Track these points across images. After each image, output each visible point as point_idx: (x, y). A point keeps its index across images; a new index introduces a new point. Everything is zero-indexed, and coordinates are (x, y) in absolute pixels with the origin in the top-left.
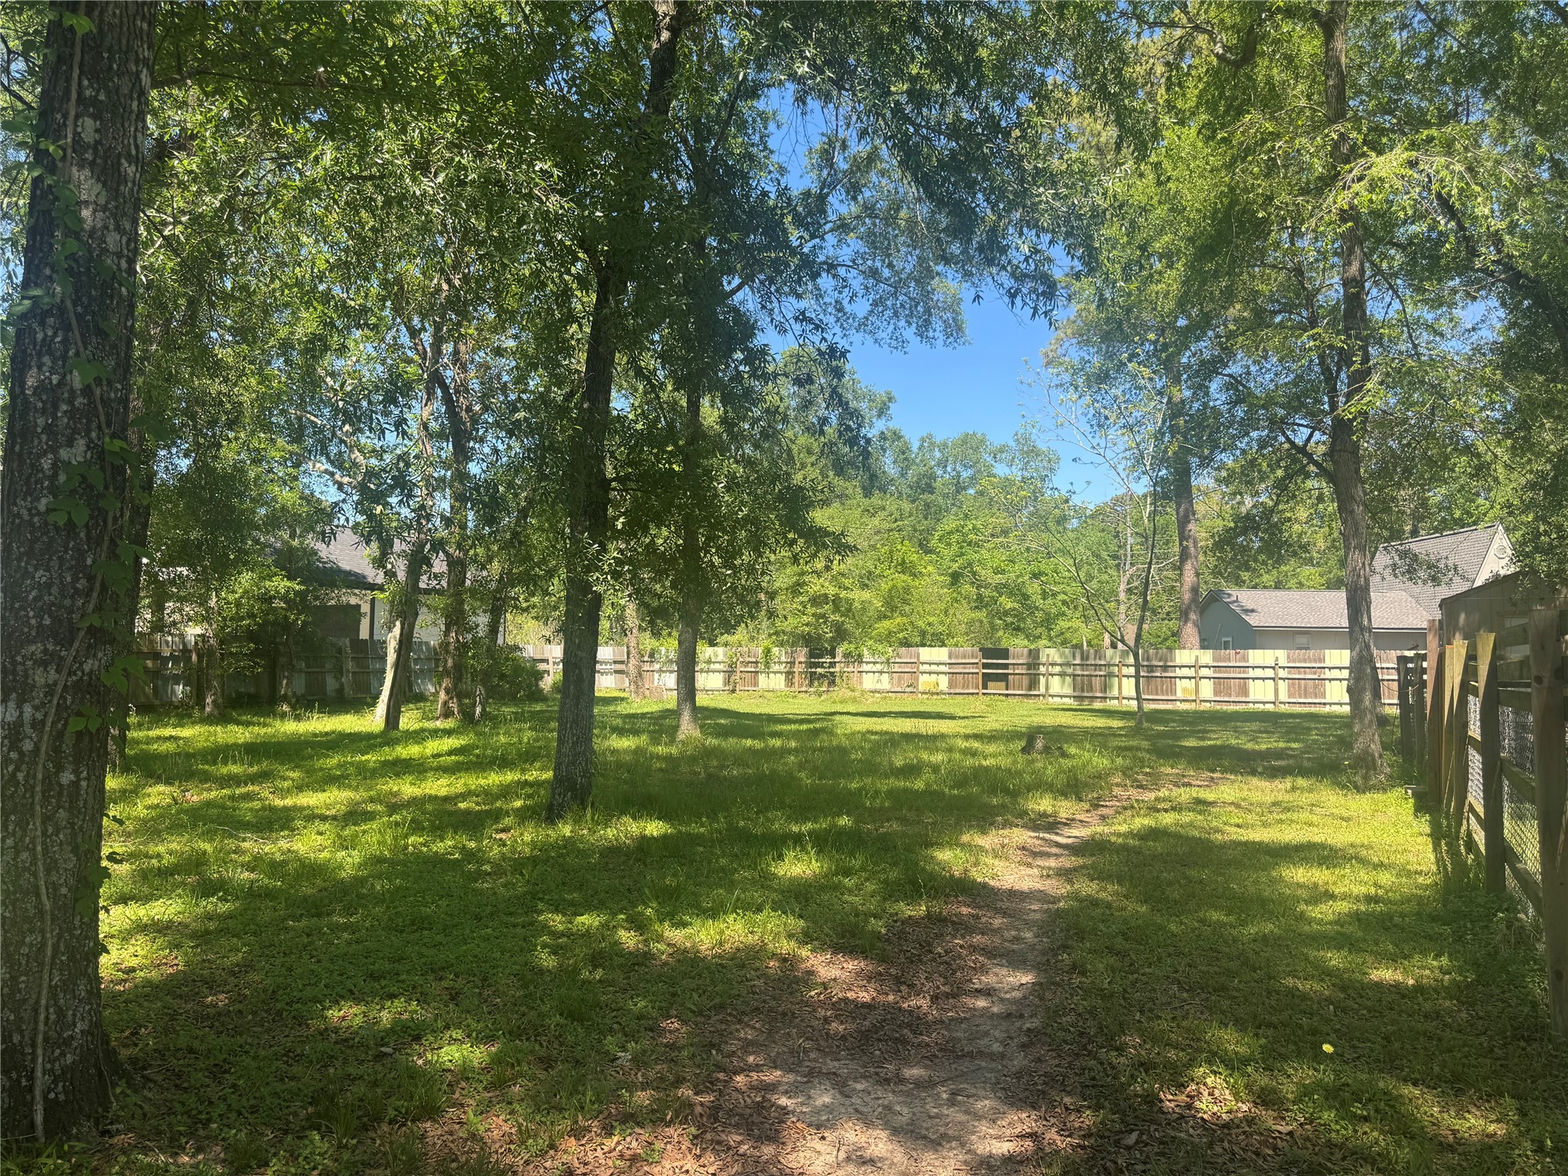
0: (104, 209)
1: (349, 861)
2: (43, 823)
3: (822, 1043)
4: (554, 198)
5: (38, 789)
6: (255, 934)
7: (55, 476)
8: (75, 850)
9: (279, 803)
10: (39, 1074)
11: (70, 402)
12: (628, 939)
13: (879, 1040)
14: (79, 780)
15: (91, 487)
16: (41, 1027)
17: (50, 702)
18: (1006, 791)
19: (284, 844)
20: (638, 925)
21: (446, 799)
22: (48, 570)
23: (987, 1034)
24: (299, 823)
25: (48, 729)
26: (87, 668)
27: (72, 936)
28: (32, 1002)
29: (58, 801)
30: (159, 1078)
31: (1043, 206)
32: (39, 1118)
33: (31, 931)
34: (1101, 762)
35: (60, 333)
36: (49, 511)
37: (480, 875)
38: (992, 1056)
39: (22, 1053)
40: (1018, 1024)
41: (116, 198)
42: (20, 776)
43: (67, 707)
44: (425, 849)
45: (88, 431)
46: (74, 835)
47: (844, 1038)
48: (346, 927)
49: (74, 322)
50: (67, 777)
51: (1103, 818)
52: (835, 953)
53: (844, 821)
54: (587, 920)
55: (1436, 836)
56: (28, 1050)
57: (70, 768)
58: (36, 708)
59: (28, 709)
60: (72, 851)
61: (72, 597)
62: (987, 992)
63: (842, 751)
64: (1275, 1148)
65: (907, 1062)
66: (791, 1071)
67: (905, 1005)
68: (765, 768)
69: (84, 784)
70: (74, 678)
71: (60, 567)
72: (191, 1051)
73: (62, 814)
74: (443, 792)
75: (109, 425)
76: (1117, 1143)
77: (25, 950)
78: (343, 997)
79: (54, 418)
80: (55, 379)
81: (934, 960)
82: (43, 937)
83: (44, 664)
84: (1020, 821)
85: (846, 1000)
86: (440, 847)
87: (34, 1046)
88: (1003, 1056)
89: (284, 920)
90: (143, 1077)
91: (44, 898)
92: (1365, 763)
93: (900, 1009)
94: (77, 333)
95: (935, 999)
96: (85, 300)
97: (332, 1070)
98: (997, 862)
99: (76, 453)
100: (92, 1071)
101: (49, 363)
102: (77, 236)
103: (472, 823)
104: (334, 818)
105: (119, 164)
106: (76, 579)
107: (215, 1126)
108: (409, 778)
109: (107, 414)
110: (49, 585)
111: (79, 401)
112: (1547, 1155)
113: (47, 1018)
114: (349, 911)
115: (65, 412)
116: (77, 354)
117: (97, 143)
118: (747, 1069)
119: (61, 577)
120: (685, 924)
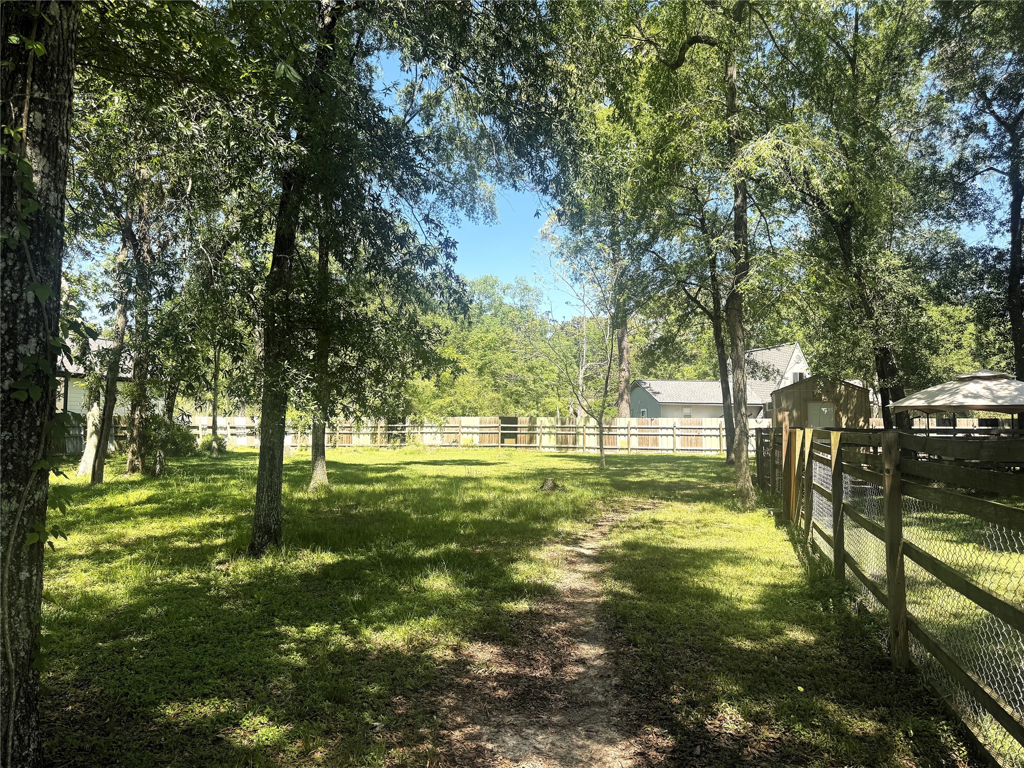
0: (48, 176)
1: (119, 593)
2: (9, 608)
3: (498, 704)
5: (4, 585)
7: (15, 365)
8: (29, 625)
11: (26, 312)
12: (345, 641)
13: (532, 700)
14: (32, 576)
15: (40, 371)
16: (10, 751)
17: (13, 523)
18: (545, 519)
20: (354, 632)
21: (164, 539)
22: (10, 431)
23: (592, 690)
25: (12, 543)
26: (36, 498)
29: (19, 592)
31: (586, 165)
34: (588, 494)
35: (18, 264)
36: (12, 390)
37: (221, 600)
38: (600, 704)
40: (608, 682)
41: (55, 168)
43: (24, 527)
44: (170, 580)
45: (38, 332)
46: (29, 614)
47: (510, 700)
48: (145, 645)
49: (29, 256)
50: (24, 575)
51: (604, 534)
52: (484, 642)
53: (453, 546)
54: (314, 630)
55: (794, 541)
57: (26, 568)
58: (3, 528)
60: (27, 626)
61: (27, 449)
62: (582, 662)
64: (775, 748)
65: (551, 712)
66: (485, 725)
67: (538, 674)
69: (34, 578)
70: (29, 505)
71: (20, 427)
73: (21, 601)
74: (158, 533)
75: (50, 327)
76: (691, 754)
78: (170, 700)
79: (15, 324)
80: (15, 296)
81: (543, 641)
82: (10, 688)
83: (7, 497)
84: (557, 540)
85: (500, 674)
86: (178, 578)
88: (606, 704)
91: (11, 661)
92: (742, 495)
93: (536, 678)
94: (31, 264)
95: (554, 669)
96: (36, 240)
97: (186, 754)
98: (556, 571)
99: (30, 348)
101: (10, 285)
102: (31, 195)
104: (88, 557)
105: (57, 144)
106: (29, 436)
108: (130, 524)
109: (49, 319)
110: (11, 442)
112: (911, 739)
113: (13, 744)
114: (139, 632)
115: (22, 320)
116: (31, 279)
117: (44, 129)
118: (459, 727)
119: (20, 436)
120: (382, 629)
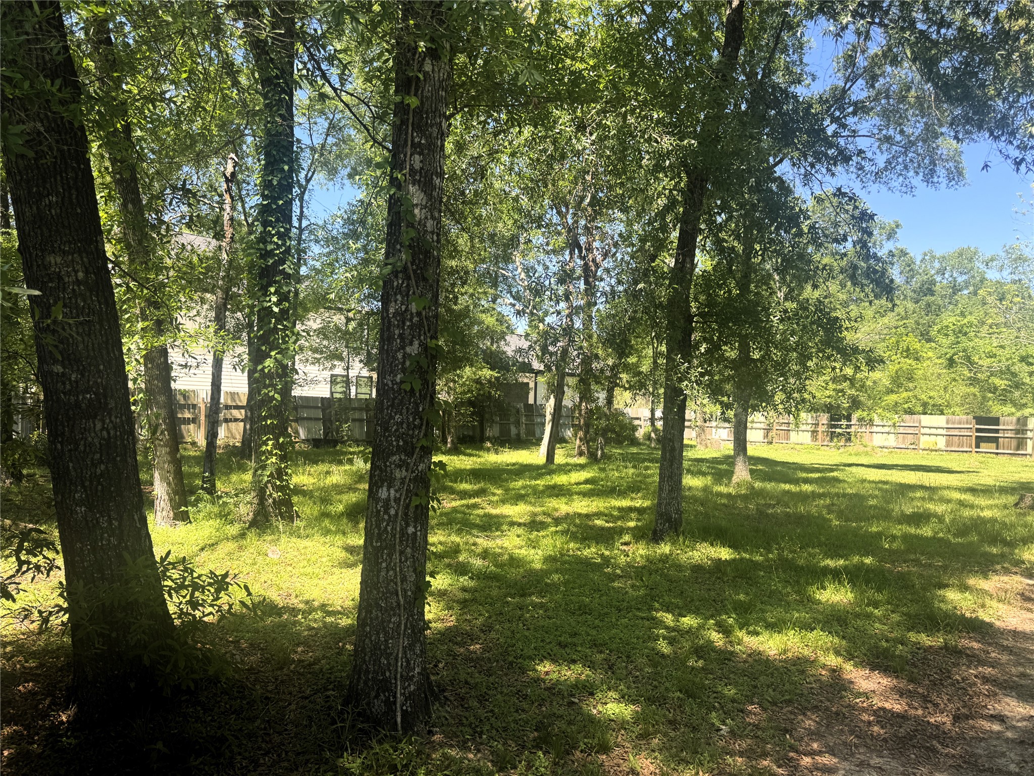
0: (425, 207)
1: (535, 557)
2: (400, 555)
3: (868, 741)
5: (397, 536)
6: (491, 605)
7: (404, 362)
8: (415, 571)
9: (494, 512)
10: (399, 695)
11: (411, 320)
12: (716, 637)
13: (914, 747)
14: (416, 531)
15: (421, 367)
16: (399, 669)
17: (403, 488)
18: (1005, 543)
19: (499, 542)
20: (726, 631)
21: (588, 516)
22: (401, 415)
23: (1003, 755)
24: (505, 527)
25: (402, 503)
26: (420, 468)
27: (413, 619)
28: (395, 655)
29: (407, 543)
30: (452, 698)
32: (399, 720)
33: (394, 615)
35: (405, 282)
36: (402, 382)
37: (615, 577)
38: (1009, 775)
39: (391, 683)
41: (431, 200)
42: (389, 528)
43: (411, 491)
44: (579, 553)
45: (420, 336)
46: (414, 562)
47: (885, 740)
48: (542, 606)
49: (412, 275)
50: (411, 530)
52: (872, 669)
53: (868, 561)
54: (688, 621)
56: (393, 681)
57: (412, 524)
58: (396, 491)
59: (392, 491)
60: (413, 571)
61: (413, 429)
62: (1000, 718)
63: (858, 498)
65: (938, 768)
66: (846, 759)
67: (932, 720)
68: (801, 509)
69: (419, 533)
70: (414, 474)
71: (407, 412)
72: (467, 683)
73: (409, 550)
74: (584, 511)
75: (429, 331)
77: (391, 626)
78: (545, 658)
79: (404, 330)
80: (403, 308)
81: (953, 685)
82: (400, 618)
83: (400, 467)
84: (1017, 570)
85: (883, 709)
86: (588, 552)
87: (396, 679)
89: (506, 597)
90: (444, 697)
91: (400, 597)
93: (928, 722)
94: (413, 281)
95: (957, 718)
96: (417, 261)
97: (544, 709)
98: (1001, 605)
99: (414, 349)
100: (423, 695)
101: (400, 299)
102: (413, 226)
103: (606, 537)
104: (525, 525)
105: (432, 179)
106: (414, 420)
107: (484, 737)
109: (428, 325)
110: (402, 423)
111: (415, 319)
113: (402, 665)
114: (541, 594)
115: (408, 326)
116: (414, 293)
117: (422, 169)
118: (812, 754)
119: (408, 418)
120: (757, 634)
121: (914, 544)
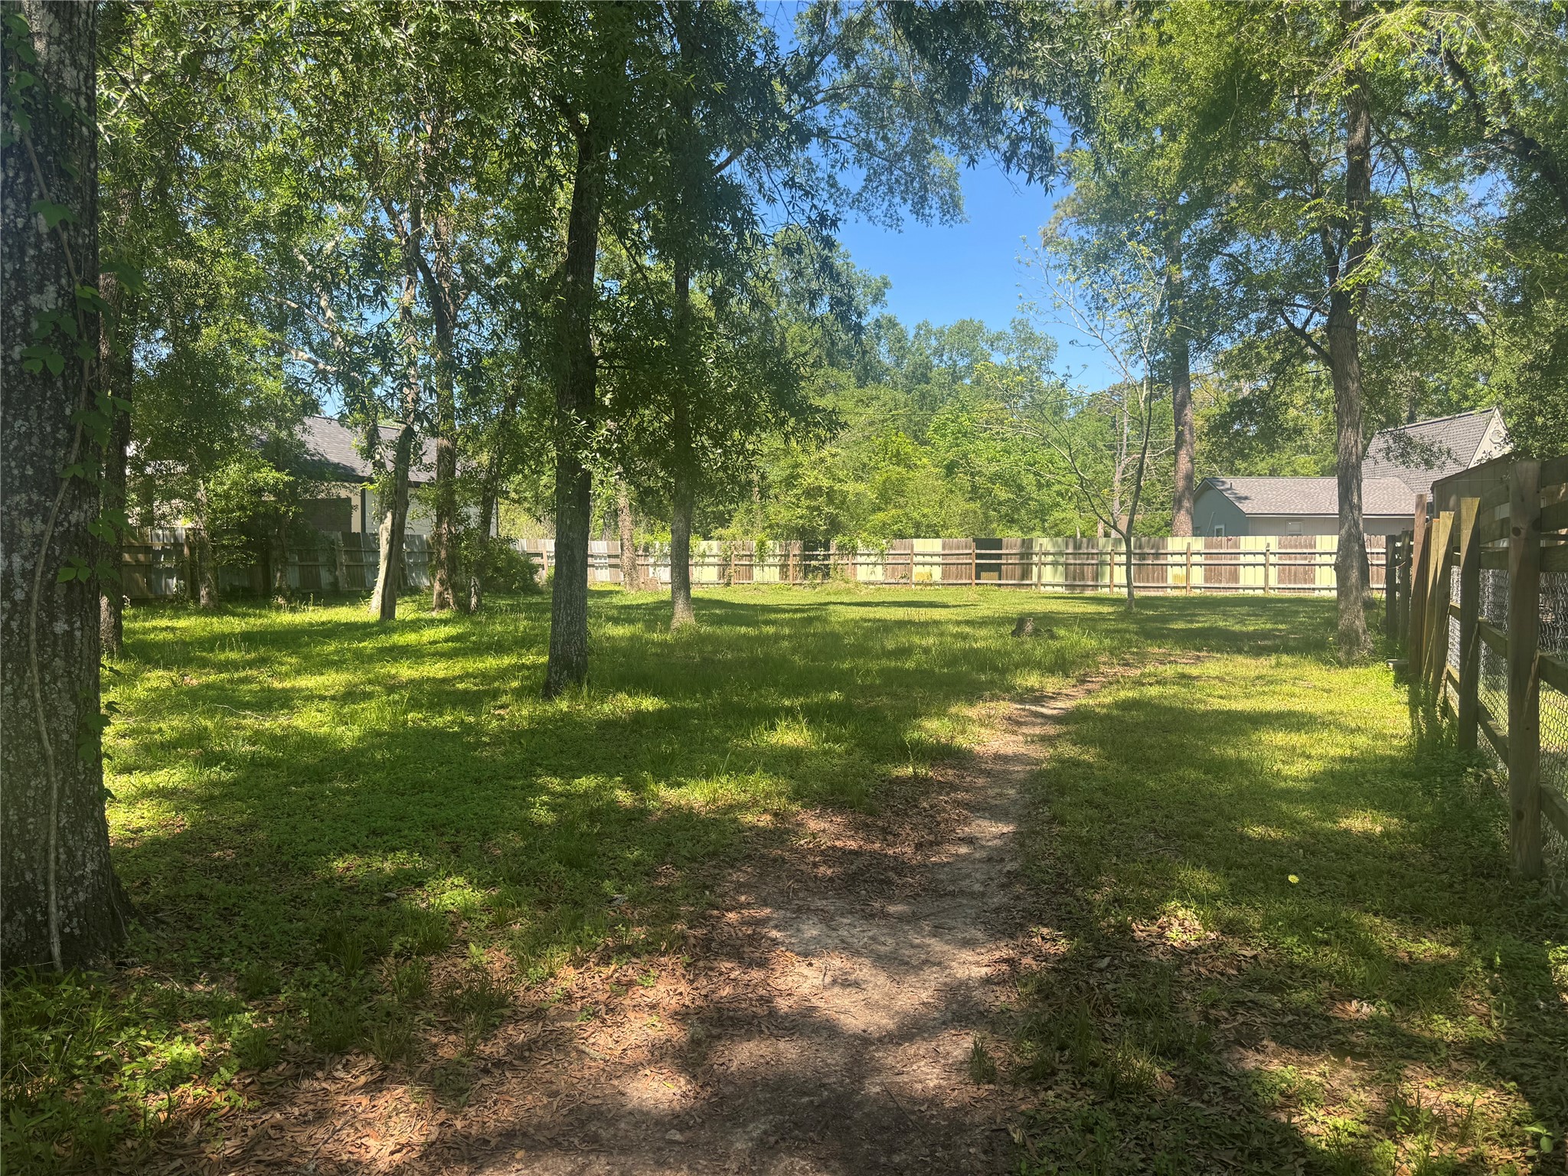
0: (59, 42)
1: (349, 735)
2: (40, 671)
3: (811, 884)
4: (531, 51)
5: (33, 637)
6: (259, 798)
7: (27, 323)
8: (74, 698)
9: (277, 685)
10: (53, 909)
11: (37, 247)
12: (624, 797)
13: (865, 881)
14: (73, 630)
15: (65, 336)
16: (52, 865)
17: (39, 552)
18: (995, 669)
19: (283, 720)
20: (636, 786)
21: (444, 681)
22: (27, 419)
23: (968, 876)
24: (298, 703)
25: (38, 579)
26: (73, 519)
27: (77, 780)
28: (41, 842)
29: (54, 650)
30: (171, 920)
31: (1040, 62)
32: (56, 950)
33: (36, 775)
34: (1089, 643)
35: (21, 174)
36: (22, 359)
37: (479, 744)
38: (972, 895)
39: (36, 891)
40: (998, 867)
41: (70, 30)
42: (14, 625)
43: (55, 559)
44: (424, 724)
45: (58, 278)
46: (71, 683)
47: (831, 880)
48: (347, 792)
49: (35, 163)
50: (60, 627)
51: (1089, 692)
52: (824, 809)
53: (835, 696)
54: (585, 783)
55: (1414, 704)
56: (41, 887)
57: (64, 617)
58: (25, 558)
59: (17, 560)
60: (71, 699)
61: (53, 447)
62: (970, 841)
63: (835, 637)
64: (1239, 969)
65: (891, 899)
66: (781, 908)
67: (891, 852)
68: (759, 651)
69: (78, 634)
70: (61, 529)
71: (39, 416)
72: (201, 897)
73: (58, 662)
74: (441, 675)
75: (78, 271)
76: (1090, 967)
77: (31, 793)
78: (347, 851)
79: (23, 263)
80: (20, 222)
81: (919, 814)
82: (48, 780)
83: (31, 514)
84: (1007, 696)
85: (834, 848)
86: (438, 722)
87: (46, 883)
88: (983, 894)
89: (286, 785)
90: (156, 919)
91: (46, 744)
92: (1349, 639)
93: (886, 855)
94: (39, 173)
95: (919, 846)
97: (338, 913)
98: (983, 730)
99: (47, 300)
100: (105, 909)
101: (12, 206)
102: (32, 69)
103: (471, 701)
104: (333, 698)
106: (55, 429)
107: (226, 960)
108: (406, 663)
109: (76, 261)
110: (29, 435)
111: (47, 246)
112: (1496, 971)
113: (57, 858)
114: (350, 777)
115: (33, 257)
116: (41, 196)
118: (738, 907)
119: (41, 427)
120: (679, 785)
121: (892, 678)
